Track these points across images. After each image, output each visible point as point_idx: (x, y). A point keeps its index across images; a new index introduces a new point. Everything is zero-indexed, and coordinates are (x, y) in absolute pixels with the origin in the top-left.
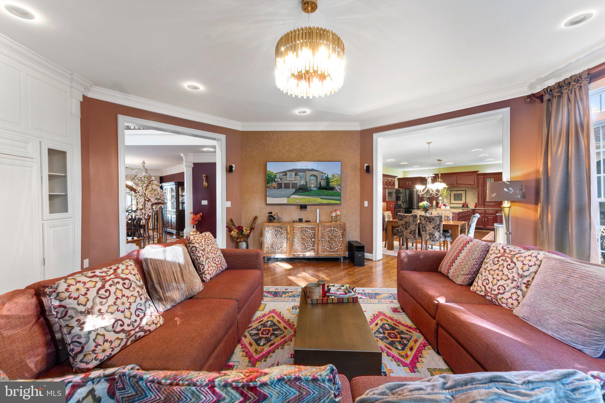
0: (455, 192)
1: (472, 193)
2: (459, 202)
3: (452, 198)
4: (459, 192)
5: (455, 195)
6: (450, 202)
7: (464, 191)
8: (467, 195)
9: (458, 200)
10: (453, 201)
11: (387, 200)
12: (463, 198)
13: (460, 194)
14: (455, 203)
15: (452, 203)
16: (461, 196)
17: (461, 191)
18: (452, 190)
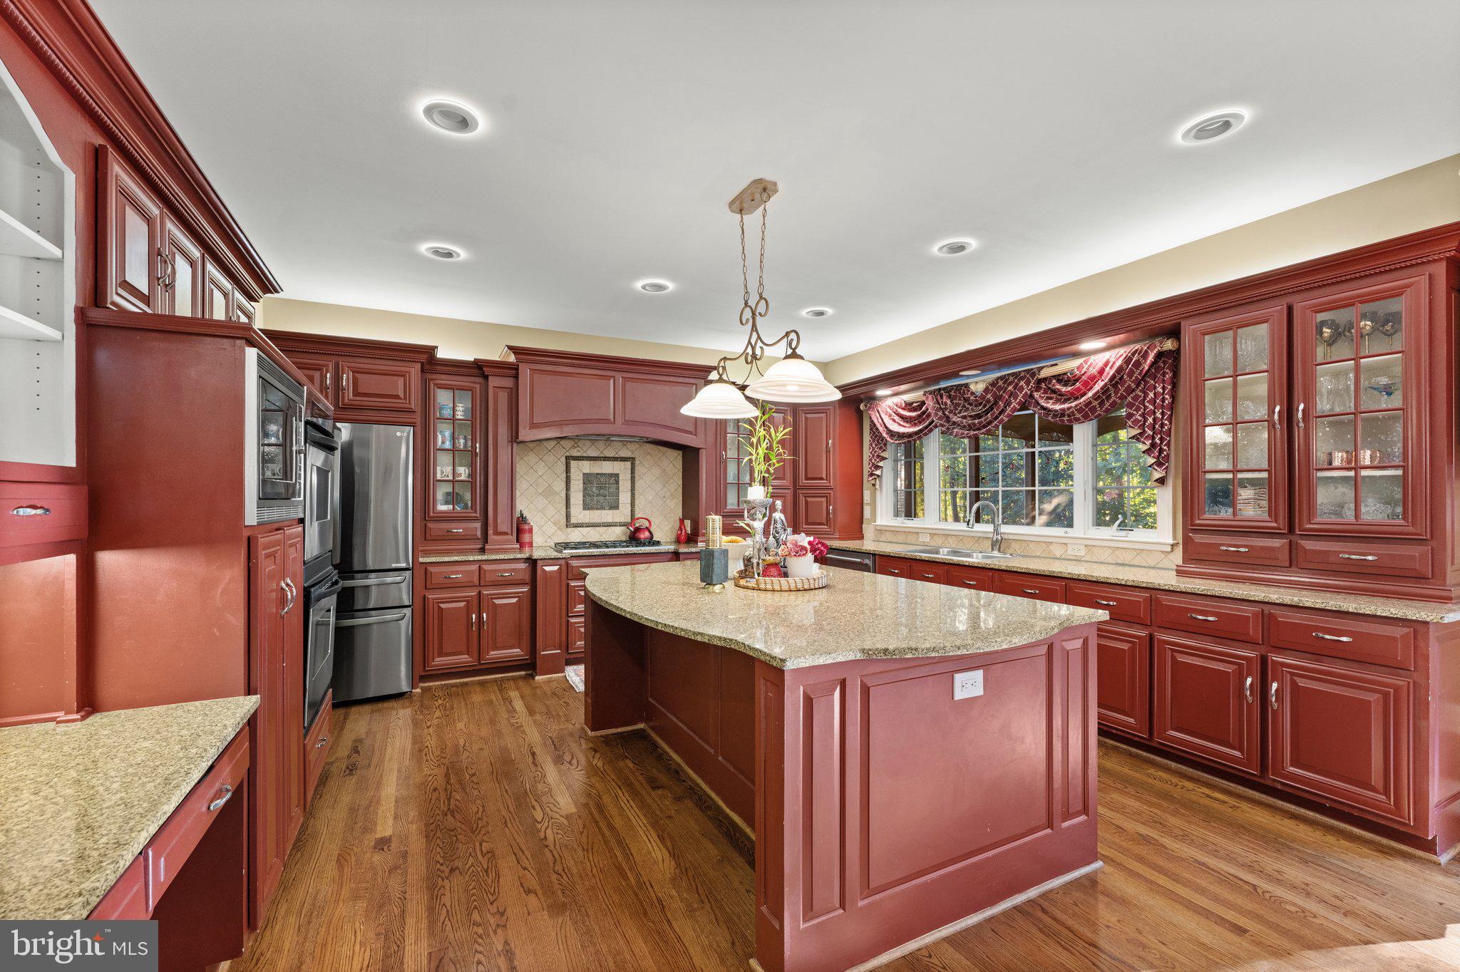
0: (587, 467)
1: (656, 471)
2: (607, 516)
3: (577, 498)
4: (607, 468)
5: (588, 479)
6: (568, 516)
7: (628, 464)
8: (638, 484)
9: (602, 508)
10: (579, 514)
11: (251, 515)
12: (624, 498)
13: (611, 475)
14: (587, 521)
15: (573, 520)
16: (613, 489)
17: (615, 459)
18: (575, 453)
